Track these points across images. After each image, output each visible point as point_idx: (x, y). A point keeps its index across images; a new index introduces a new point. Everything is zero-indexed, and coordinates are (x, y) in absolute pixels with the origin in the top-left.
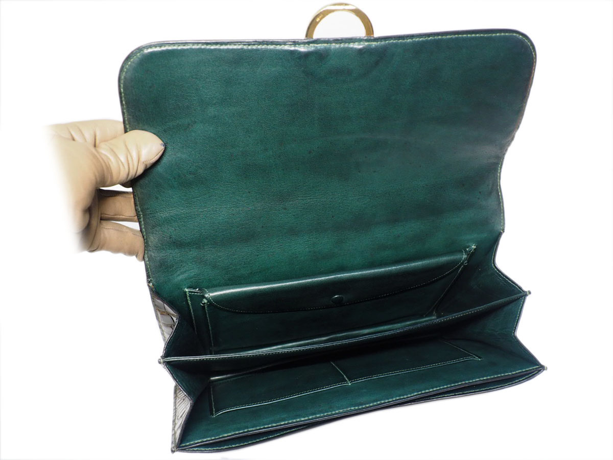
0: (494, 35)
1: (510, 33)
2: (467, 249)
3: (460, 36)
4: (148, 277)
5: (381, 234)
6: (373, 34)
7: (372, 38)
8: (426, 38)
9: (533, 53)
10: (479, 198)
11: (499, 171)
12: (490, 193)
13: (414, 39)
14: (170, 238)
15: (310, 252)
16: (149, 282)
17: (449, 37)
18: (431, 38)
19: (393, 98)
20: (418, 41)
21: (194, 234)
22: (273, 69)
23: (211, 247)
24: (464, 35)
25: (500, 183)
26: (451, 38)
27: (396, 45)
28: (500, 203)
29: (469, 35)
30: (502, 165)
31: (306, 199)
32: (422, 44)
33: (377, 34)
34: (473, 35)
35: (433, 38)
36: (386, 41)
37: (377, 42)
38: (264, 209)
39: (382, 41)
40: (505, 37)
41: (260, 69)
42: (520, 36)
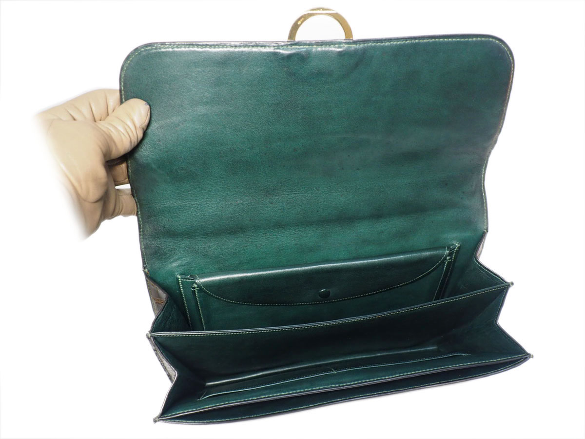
0: (470, 39)
1: (486, 38)
2: (451, 247)
3: (437, 40)
4: (144, 263)
5: (364, 229)
6: (352, 37)
7: (351, 41)
8: (404, 42)
9: (511, 58)
10: (462, 198)
11: (483, 173)
12: (473, 194)
13: (392, 43)
14: (164, 228)
15: (296, 244)
16: (144, 268)
17: (425, 41)
18: (408, 41)
19: (374, 99)
20: (396, 45)
21: (186, 225)
22: (258, 69)
23: (202, 238)
24: (441, 40)
25: (484, 183)
26: (428, 42)
27: (374, 48)
28: (483, 203)
29: (446, 40)
30: (486, 167)
31: (292, 194)
32: (401, 47)
33: (356, 37)
34: (450, 40)
35: (410, 42)
36: (365, 44)
37: (356, 44)
38: (252, 203)
39: (361, 44)
40: (482, 42)
41: (246, 69)
42: (497, 41)
